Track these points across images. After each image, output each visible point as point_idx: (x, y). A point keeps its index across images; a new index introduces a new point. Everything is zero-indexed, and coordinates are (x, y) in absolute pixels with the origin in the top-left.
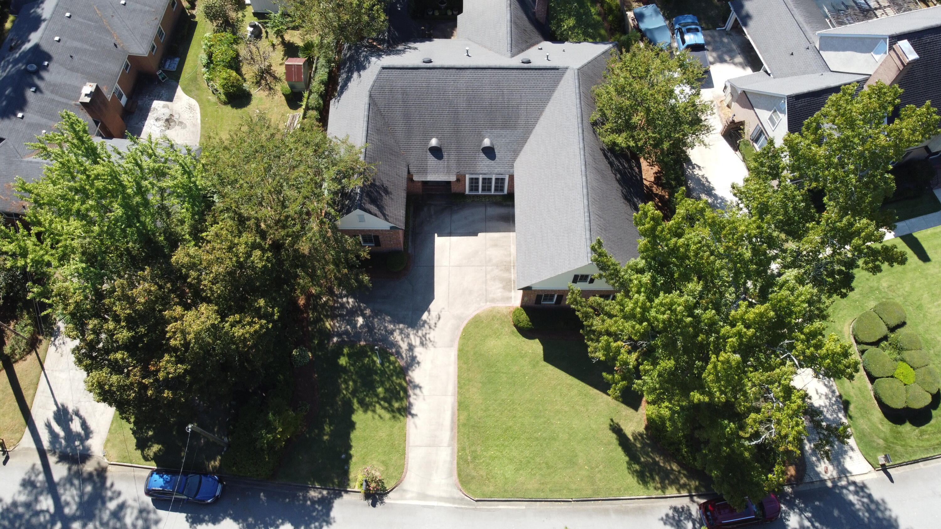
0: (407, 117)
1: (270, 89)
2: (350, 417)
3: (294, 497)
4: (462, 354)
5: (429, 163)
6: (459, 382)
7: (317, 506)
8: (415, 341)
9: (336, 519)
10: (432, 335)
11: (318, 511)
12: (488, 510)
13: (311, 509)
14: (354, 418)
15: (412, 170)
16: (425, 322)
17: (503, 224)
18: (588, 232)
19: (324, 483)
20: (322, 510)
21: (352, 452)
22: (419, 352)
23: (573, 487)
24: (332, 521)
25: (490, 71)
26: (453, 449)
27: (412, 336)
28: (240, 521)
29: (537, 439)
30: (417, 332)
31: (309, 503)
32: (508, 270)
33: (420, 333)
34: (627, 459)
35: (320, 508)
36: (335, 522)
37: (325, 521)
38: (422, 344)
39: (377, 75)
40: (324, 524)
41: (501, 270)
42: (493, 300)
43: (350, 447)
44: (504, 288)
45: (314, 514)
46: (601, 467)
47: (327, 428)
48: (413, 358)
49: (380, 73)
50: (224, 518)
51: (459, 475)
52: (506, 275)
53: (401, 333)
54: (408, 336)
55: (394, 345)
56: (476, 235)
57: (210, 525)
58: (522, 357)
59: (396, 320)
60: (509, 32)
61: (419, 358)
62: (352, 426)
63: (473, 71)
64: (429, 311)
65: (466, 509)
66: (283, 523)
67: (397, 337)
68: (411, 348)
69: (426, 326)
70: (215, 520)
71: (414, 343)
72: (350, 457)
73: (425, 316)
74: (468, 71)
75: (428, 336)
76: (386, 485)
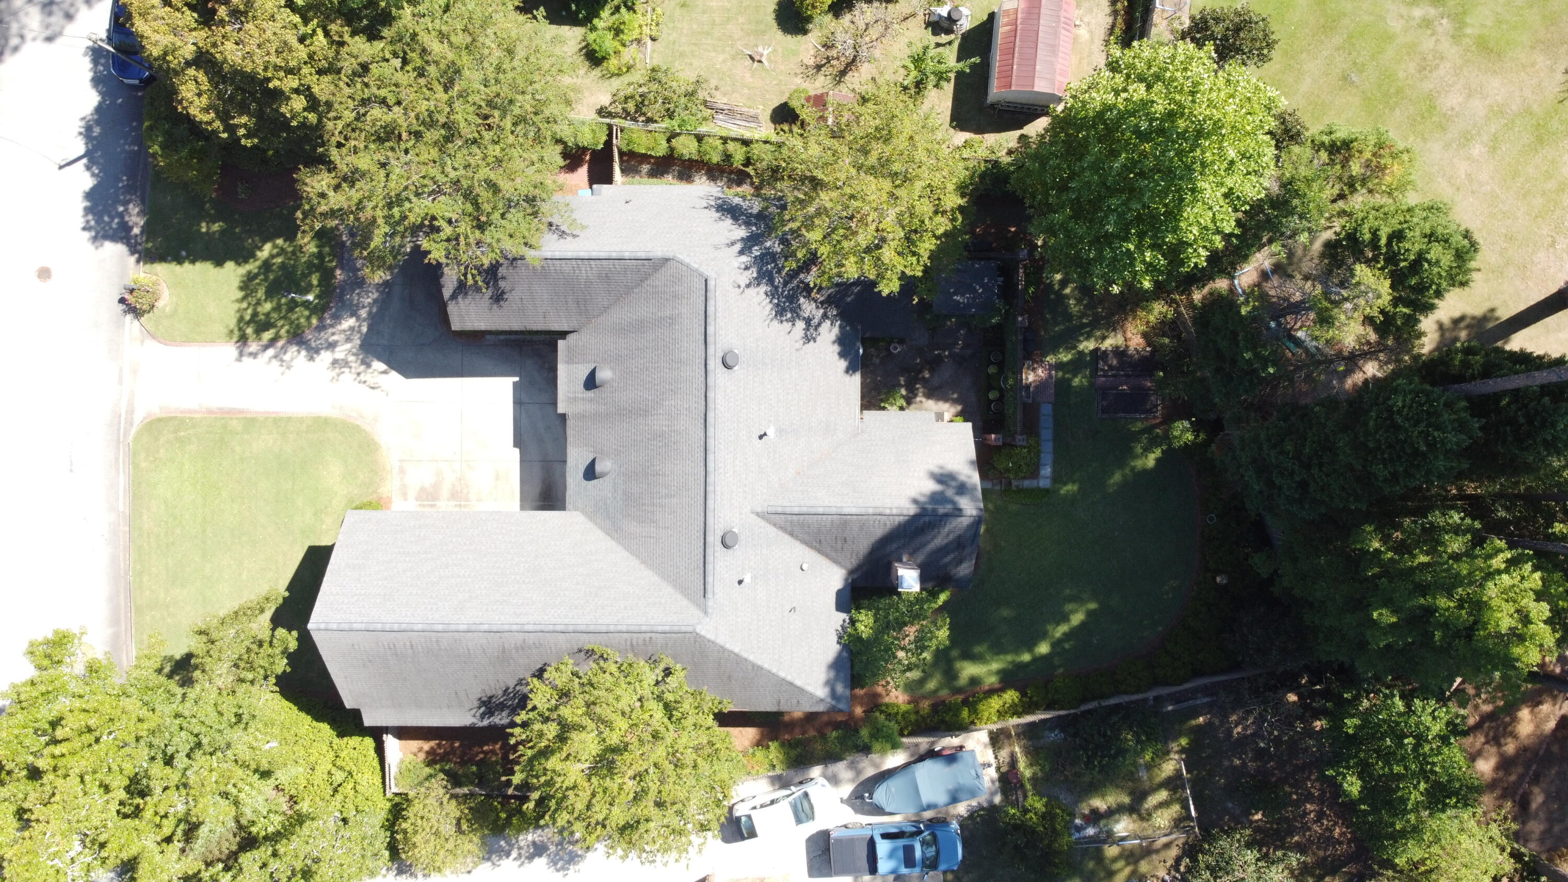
0: (640, 326)
1: (819, 67)
2: (231, 259)
3: (129, 189)
4: (321, 423)
5: (581, 367)
6: (281, 419)
7: (116, 220)
8: (341, 352)
9: (101, 249)
10: (348, 376)
11: (109, 223)
12: (117, 460)
13: (113, 213)
14: (230, 265)
15: (570, 337)
16: (369, 366)
17: (536, 489)
18: (362, 626)
19: (147, 230)
20: (111, 228)
21: (187, 265)
22: (326, 357)
23: (146, 578)
24: (98, 243)
25: (703, 473)
26: (195, 412)
27: (348, 346)
28: (95, 117)
29: (204, 531)
30: (354, 354)
31: (121, 209)
32: (454, 496)
33: (351, 358)
34: (178, 657)
35: (114, 226)
36: (97, 248)
37: (97, 233)
38: (335, 362)
39: (696, 271)
40: (93, 234)
41: (453, 485)
42: (402, 471)
43: (193, 262)
44: (423, 489)
45: (106, 219)
46: (169, 620)
47: (216, 227)
48: (317, 351)
49: (701, 275)
50: (100, 93)
51: (160, 420)
52: (445, 492)
53: (352, 329)
54: (348, 340)
55: (337, 318)
56: (516, 444)
57: (90, 75)
58: (315, 514)
59: (374, 321)
60: (813, 511)
61: (318, 359)
62: (219, 263)
63: (702, 443)
64: (385, 372)
65: (119, 430)
66: (93, 175)
67: (349, 322)
68: (332, 346)
69: (363, 368)
70: (97, 81)
71: (337, 349)
72: (180, 261)
73: (378, 365)
74: (702, 434)
75: (346, 370)
76: (146, 316)
